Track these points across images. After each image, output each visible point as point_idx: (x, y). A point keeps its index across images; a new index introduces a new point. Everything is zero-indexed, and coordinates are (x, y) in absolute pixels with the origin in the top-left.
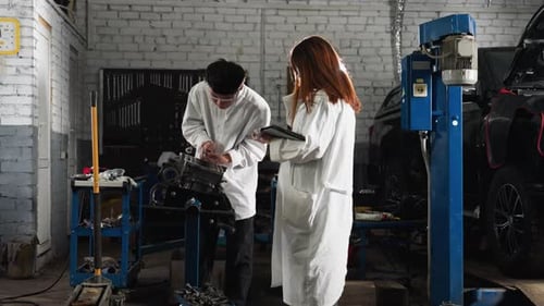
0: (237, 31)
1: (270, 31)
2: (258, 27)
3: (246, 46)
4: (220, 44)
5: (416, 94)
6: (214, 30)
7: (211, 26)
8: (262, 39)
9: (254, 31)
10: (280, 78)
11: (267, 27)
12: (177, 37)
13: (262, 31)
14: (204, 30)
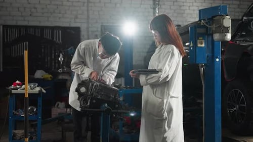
0: (75, 6)
1: (92, 6)
2: (86, 4)
3: (80, 14)
4: (66, 13)
5: (199, 45)
6: (62, 5)
7: (61, 3)
8: (88, 11)
9: (83, 6)
10: (97, 31)
11: (90, 4)
12: (43, 9)
13: (88, 6)
14: (57, 5)
